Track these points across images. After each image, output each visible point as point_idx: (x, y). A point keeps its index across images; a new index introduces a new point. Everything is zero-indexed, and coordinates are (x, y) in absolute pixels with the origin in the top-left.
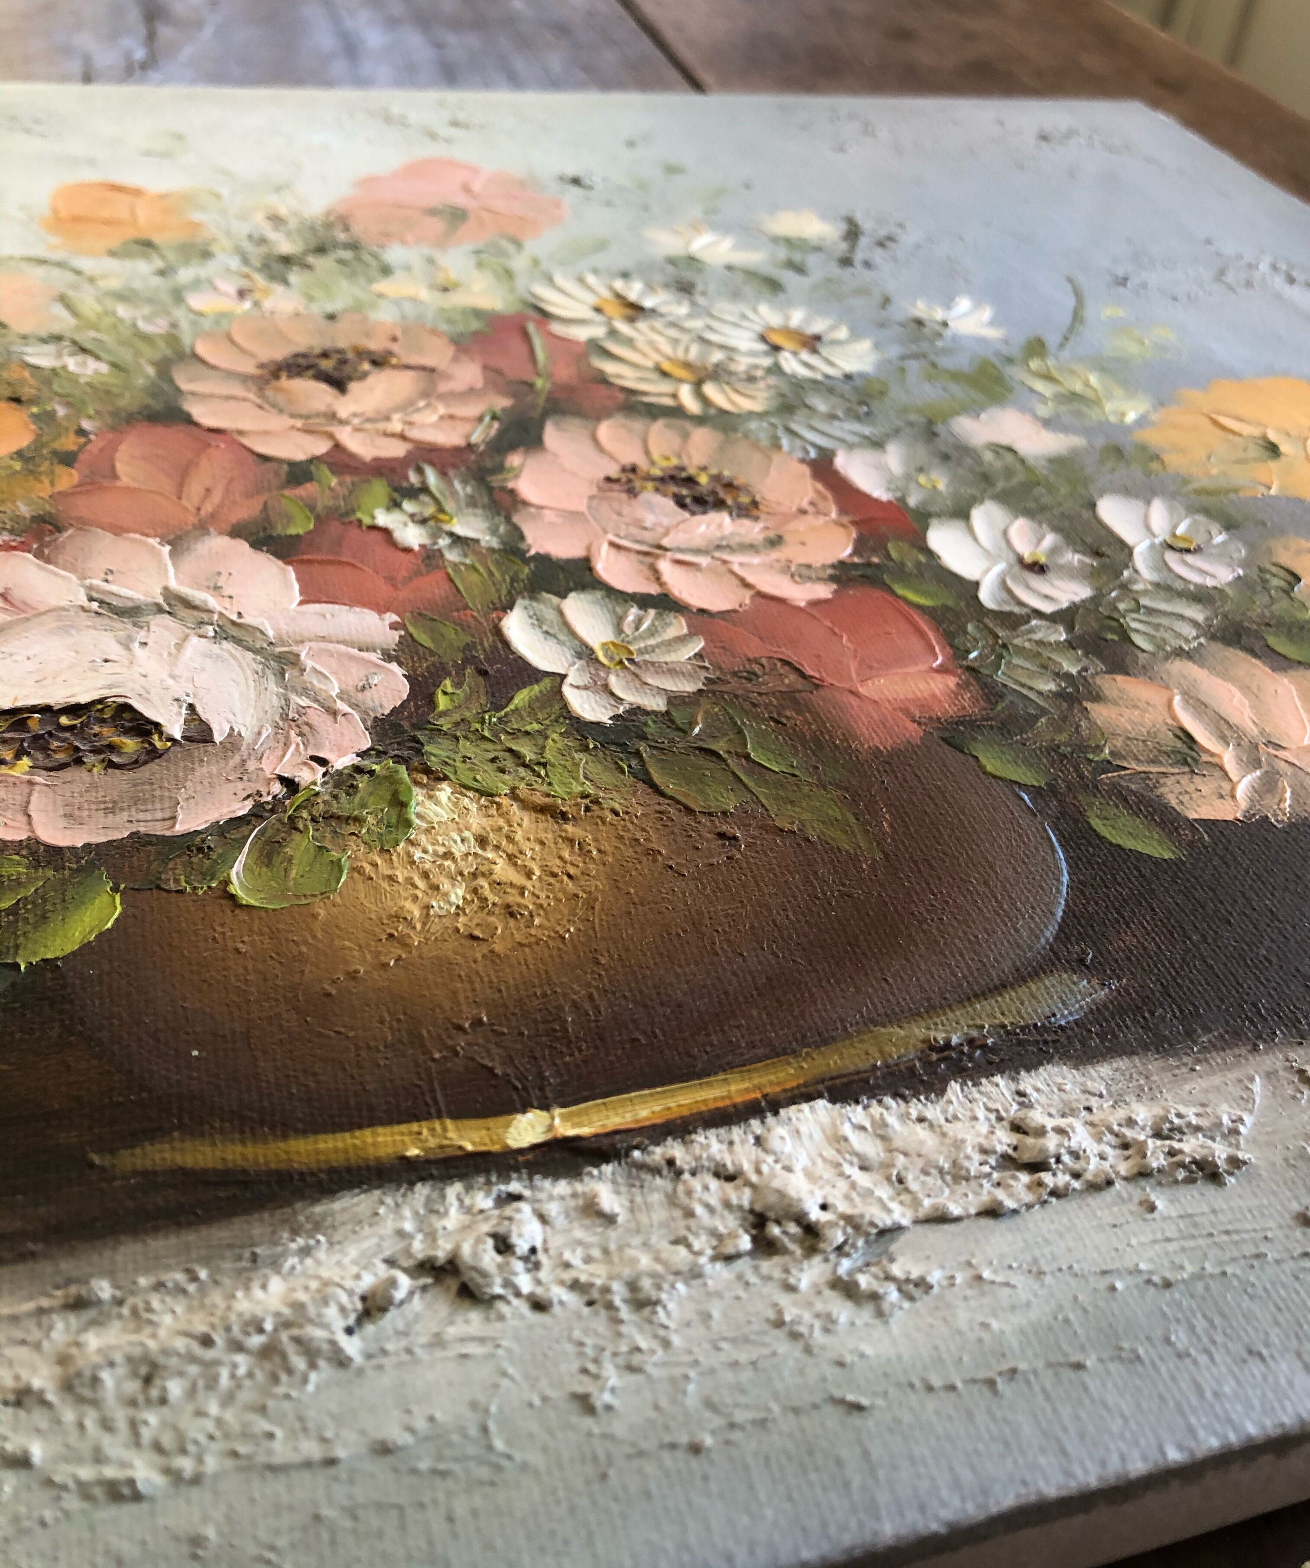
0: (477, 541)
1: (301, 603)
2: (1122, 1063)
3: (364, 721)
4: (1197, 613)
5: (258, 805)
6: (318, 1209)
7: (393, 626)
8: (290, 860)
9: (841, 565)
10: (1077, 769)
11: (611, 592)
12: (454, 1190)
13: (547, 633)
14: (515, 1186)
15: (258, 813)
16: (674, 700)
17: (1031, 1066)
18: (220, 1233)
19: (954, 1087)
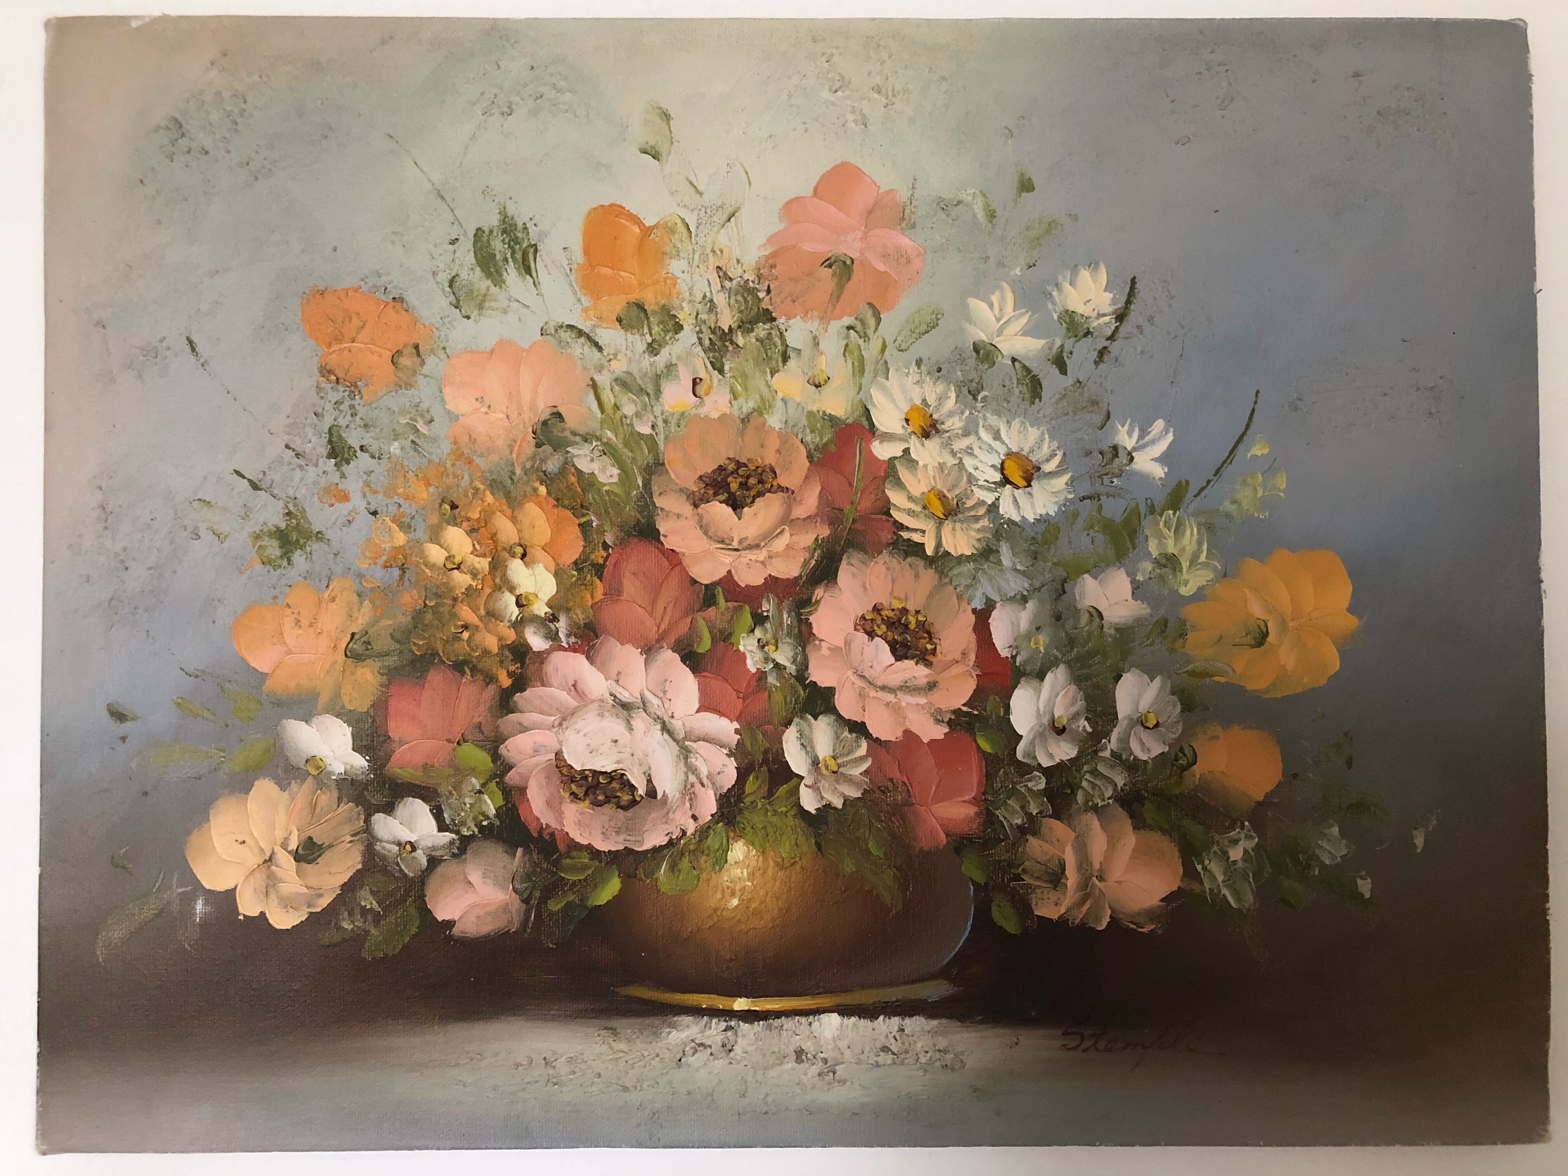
0: (785, 668)
1: (698, 711)
2: (944, 1021)
3: (715, 795)
4: (1120, 780)
5: (671, 840)
6: (675, 1019)
7: (737, 731)
8: (680, 871)
9: (957, 712)
10: (1003, 876)
11: (840, 717)
12: (715, 1021)
13: (802, 744)
14: (733, 1023)
15: (671, 843)
16: (847, 801)
17: (911, 1016)
18: (649, 1021)
19: (882, 1017)
